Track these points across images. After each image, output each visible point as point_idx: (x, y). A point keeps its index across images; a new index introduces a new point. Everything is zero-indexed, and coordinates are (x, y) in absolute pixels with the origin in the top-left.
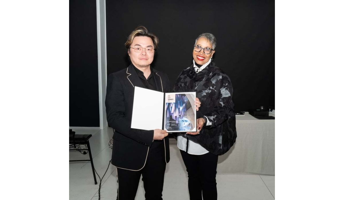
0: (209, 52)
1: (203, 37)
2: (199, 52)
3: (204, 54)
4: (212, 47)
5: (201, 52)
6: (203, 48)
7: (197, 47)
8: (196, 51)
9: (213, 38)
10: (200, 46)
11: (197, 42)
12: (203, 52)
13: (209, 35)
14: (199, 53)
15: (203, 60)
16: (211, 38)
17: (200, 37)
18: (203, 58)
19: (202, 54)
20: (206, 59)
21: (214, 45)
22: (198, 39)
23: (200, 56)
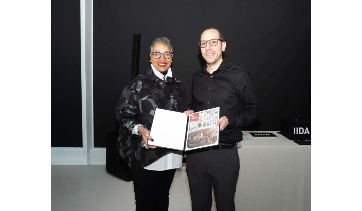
0: (169, 57)
1: (159, 42)
2: (159, 58)
3: (165, 60)
4: (170, 50)
5: (161, 58)
6: (162, 54)
7: (155, 55)
8: (156, 58)
9: (168, 41)
10: (158, 52)
11: (153, 49)
12: (164, 58)
13: (163, 39)
14: (160, 60)
15: (164, 66)
16: (167, 41)
17: (154, 43)
18: (165, 64)
19: (162, 60)
20: (167, 64)
21: (172, 48)
22: (153, 46)
23: (161, 63)
